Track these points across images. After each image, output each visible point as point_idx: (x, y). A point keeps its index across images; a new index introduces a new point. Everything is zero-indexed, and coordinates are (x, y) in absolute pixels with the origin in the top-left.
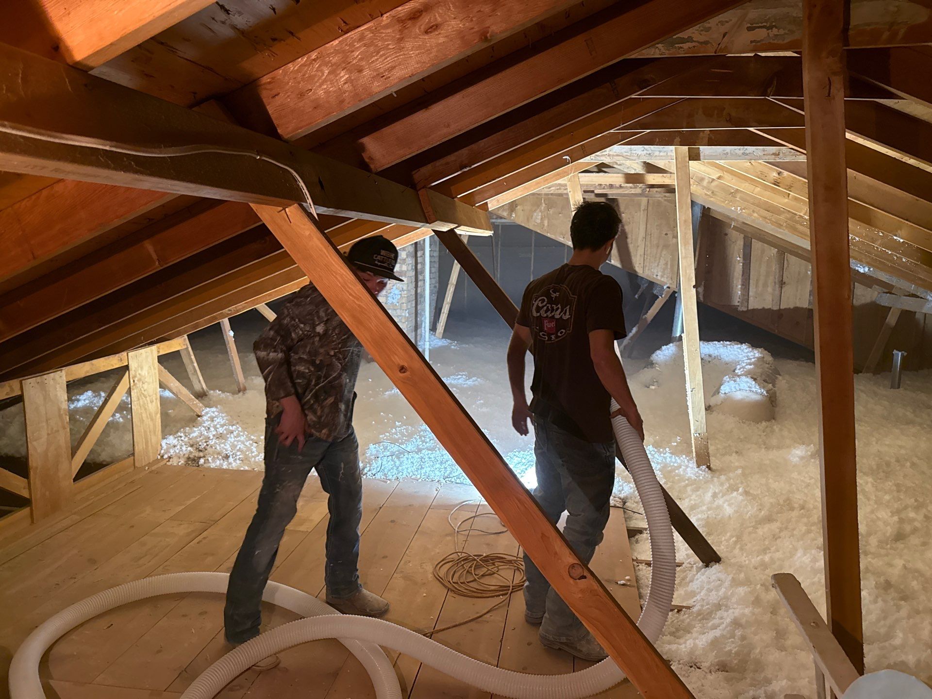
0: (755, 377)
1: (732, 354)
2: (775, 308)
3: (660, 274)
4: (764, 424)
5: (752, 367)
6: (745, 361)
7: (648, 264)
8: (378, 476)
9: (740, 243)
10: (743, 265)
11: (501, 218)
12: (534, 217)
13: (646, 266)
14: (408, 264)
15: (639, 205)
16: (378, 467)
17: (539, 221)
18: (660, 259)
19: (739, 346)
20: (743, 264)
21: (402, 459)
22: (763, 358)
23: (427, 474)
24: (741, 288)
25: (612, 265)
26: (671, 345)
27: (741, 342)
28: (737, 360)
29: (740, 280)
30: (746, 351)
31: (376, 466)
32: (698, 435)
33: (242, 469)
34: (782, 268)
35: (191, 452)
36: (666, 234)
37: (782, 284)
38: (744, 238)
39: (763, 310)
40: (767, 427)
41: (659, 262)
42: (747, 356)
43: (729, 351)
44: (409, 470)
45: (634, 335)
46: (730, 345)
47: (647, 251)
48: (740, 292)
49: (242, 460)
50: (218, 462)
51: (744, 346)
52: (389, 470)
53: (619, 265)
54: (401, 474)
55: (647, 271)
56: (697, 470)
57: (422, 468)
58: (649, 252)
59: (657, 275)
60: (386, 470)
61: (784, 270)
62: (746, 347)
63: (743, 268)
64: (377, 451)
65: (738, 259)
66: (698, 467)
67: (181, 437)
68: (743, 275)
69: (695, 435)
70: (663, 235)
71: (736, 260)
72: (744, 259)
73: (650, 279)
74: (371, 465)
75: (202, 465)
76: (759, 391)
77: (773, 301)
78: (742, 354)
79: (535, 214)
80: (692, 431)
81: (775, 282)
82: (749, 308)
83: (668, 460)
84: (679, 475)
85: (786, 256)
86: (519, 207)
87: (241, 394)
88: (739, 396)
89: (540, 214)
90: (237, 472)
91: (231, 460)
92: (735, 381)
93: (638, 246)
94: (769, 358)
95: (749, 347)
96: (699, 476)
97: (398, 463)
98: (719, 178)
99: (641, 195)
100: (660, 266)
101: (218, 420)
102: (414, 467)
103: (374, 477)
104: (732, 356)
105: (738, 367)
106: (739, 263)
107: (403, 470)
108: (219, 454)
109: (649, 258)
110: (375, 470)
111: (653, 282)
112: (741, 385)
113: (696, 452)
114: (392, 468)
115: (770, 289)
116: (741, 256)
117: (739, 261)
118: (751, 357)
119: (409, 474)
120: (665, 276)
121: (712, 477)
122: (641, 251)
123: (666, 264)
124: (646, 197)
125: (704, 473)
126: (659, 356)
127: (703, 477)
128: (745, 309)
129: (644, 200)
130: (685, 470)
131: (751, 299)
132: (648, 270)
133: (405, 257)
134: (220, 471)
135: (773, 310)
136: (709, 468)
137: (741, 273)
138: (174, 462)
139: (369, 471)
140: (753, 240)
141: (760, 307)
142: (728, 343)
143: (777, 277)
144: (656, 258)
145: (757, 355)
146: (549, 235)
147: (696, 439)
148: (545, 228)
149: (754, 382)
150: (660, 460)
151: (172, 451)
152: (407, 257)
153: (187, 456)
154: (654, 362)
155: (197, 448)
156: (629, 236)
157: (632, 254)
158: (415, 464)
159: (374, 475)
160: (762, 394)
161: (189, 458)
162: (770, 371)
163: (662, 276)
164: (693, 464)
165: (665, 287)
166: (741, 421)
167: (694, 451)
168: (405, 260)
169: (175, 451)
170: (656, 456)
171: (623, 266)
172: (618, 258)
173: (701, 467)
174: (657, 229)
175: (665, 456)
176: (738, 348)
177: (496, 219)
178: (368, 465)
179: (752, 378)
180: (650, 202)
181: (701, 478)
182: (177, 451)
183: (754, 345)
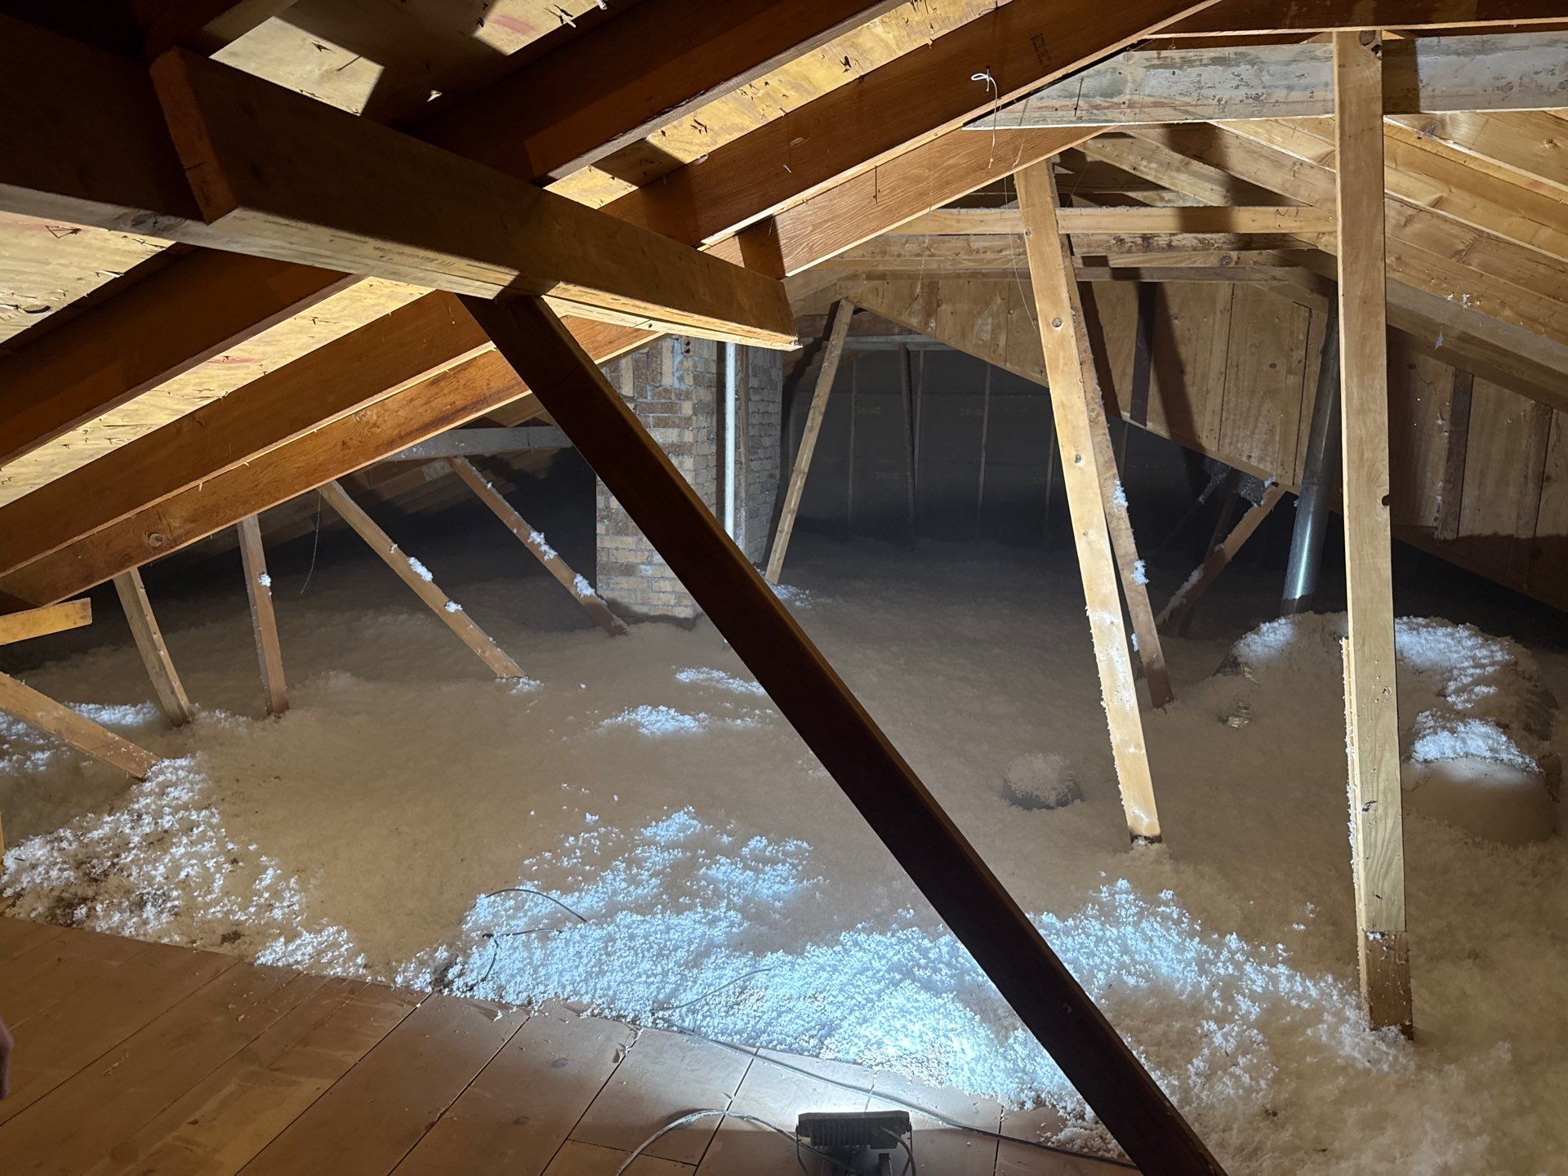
0: (1503, 720)
1: (1431, 649)
2: (1525, 534)
3: (1255, 454)
4: (1533, 850)
5: (1492, 690)
6: (1471, 671)
7: (1229, 432)
8: (480, 993)
9: (1444, 386)
10: (1450, 437)
11: (910, 332)
12: (976, 328)
13: (1225, 435)
14: (699, 429)
15: (1213, 301)
16: (483, 966)
17: (987, 337)
18: (1257, 419)
19: (1449, 630)
20: (1451, 432)
21: (551, 945)
22: (1516, 663)
23: (611, 993)
24: (1444, 488)
25: (1150, 434)
26: (1283, 621)
27: (1456, 622)
28: (1446, 664)
29: (1442, 471)
30: (1469, 643)
31: (479, 963)
32: (1378, 936)
33: (165, 940)
34: (1544, 444)
35: (69, 884)
36: (1273, 366)
37: (1543, 479)
38: (1456, 376)
39: (1495, 539)
40: (1541, 859)
41: (1255, 427)
42: (1474, 658)
43: (1423, 641)
44: (567, 977)
45: (1195, 587)
46: (1424, 626)
47: (1228, 402)
48: (1439, 498)
49: (176, 914)
50: (117, 917)
51: (1462, 632)
52: (513, 976)
53: (1163, 433)
54: (542, 988)
55: (1227, 446)
56: (1370, 1036)
57: (602, 973)
58: (1232, 404)
59: (1250, 457)
60: (503, 977)
61: (1549, 449)
62: (1466, 633)
63: (1450, 442)
64: (495, 915)
65: (1440, 422)
66: (1375, 1028)
67: (61, 840)
68: (1448, 460)
69: (1371, 937)
70: (1266, 368)
71: (1434, 424)
72: (1453, 423)
73: (1231, 465)
74: (468, 956)
75: (81, 922)
76: (1520, 760)
77: (1519, 517)
78: (1457, 652)
79: (980, 321)
80: (1362, 923)
81: (1526, 477)
82: (1461, 535)
83: (1284, 985)
84: (1316, 1047)
85: (1554, 416)
86: (944, 307)
87: (272, 718)
88: (1465, 770)
89: (990, 321)
90: (153, 952)
91: (149, 911)
92: (1453, 731)
93: (1208, 392)
94: (1529, 664)
95: (1476, 635)
96: (1379, 1061)
97: (538, 954)
98: (1437, 203)
99: (1221, 271)
100: (1256, 436)
101: (176, 794)
102: (581, 969)
103: (468, 994)
104: (1429, 654)
105: (1452, 686)
106: (1441, 431)
107: (548, 976)
108: (128, 892)
109: (1232, 417)
110: (475, 973)
111: (1240, 472)
112: (1469, 742)
113: (1370, 984)
114: (521, 971)
115: (1512, 492)
116: (1447, 416)
117: (1439, 426)
118: (1483, 661)
119: (564, 987)
120: (1269, 459)
121: (1420, 1068)
122: (1214, 402)
123: (1272, 432)
124: (1229, 279)
125: (1392, 1051)
126: (1254, 647)
127: (1390, 1066)
128: (1450, 536)
129: (1224, 288)
130: (1333, 1031)
131: (1466, 514)
132: (1231, 444)
133: (690, 412)
134: (115, 942)
135: (1518, 539)
136: (1408, 1032)
137: (1444, 454)
138: (21, 911)
139: (461, 975)
140: (1477, 380)
141: (1488, 532)
142: (1420, 620)
143: (1530, 464)
144: (1248, 417)
145: (1499, 656)
146: (1008, 367)
147: (1371, 946)
148: (1001, 351)
149: (1504, 738)
150: (1259, 983)
151: (25, 880)
152: (695, 414)
153: (56, 893)
154: (1240, 660)
155: (85, 874)
156: (1189, 369)
157: (1194, 409)
158: (585, 960)
159: (471, 989)
160: (1525, 769)
161: (60, 899)
162: (1536, 700)
163: (1261, 459)
164: (1356, 1015)
165: (1267, 483)
166: (1470, 841)
167: (1363, 976)
168: (690, 419)
169: (33, 880)
170: (1248, 968)
171: (1171, 433)
172: (1162, 418)
173: (1385, 1029)
174: (1252, 354)
175: (1273, 970)
176: (1447, 635)
177: (900, 334)
178: (459, 959)
179: (1498, 725)
180: (1238, 292)
181: (1385, 1067)
182: (38, 881)
183: (1489, 628)
